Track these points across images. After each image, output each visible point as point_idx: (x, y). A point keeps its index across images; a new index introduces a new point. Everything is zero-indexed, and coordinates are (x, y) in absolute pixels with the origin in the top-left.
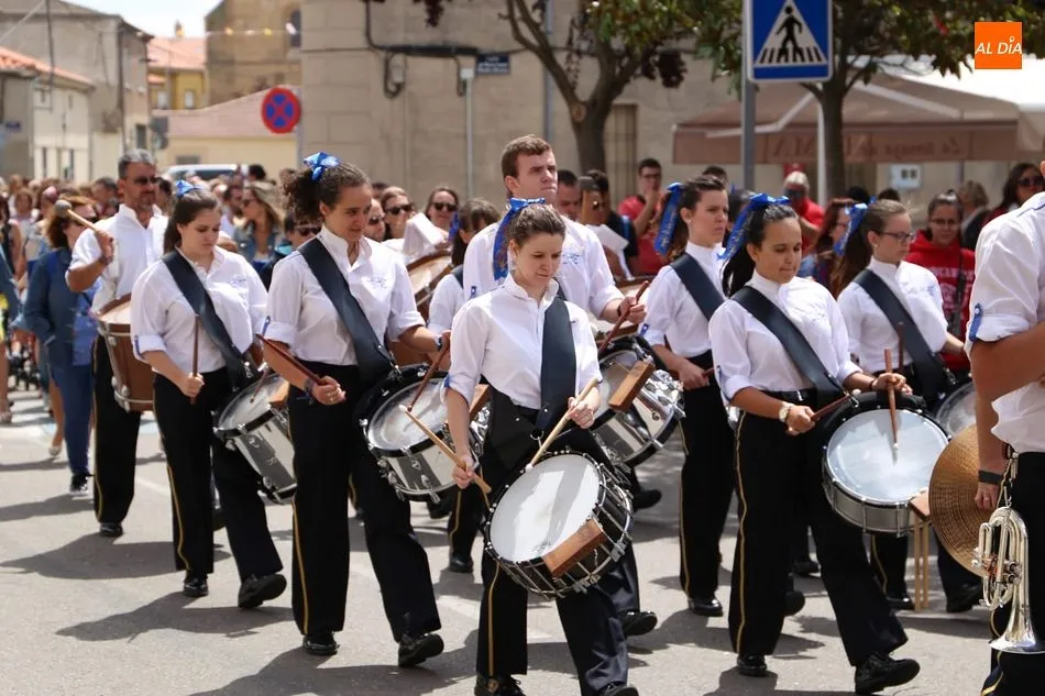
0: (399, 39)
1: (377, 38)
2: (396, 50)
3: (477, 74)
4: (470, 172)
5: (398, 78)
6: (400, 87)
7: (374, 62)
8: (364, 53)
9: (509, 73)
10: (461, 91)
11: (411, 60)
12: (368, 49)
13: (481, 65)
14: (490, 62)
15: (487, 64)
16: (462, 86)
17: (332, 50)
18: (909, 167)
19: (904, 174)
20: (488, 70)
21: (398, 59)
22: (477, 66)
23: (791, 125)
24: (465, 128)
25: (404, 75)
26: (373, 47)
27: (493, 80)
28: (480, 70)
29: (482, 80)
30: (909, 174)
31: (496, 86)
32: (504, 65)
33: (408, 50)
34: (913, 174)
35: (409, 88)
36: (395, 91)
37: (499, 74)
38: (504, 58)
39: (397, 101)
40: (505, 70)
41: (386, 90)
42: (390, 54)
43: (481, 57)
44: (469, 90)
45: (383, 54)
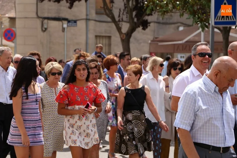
0: (46, 15)
1: (40, 14)
2: (45, 18)
3: (68, 26)
4: (65, 54)
5: (45, 26)
6: (46, 29)
7: (39, 22)
8: (36, 19)
9: (76, 26)
10: (63, 31)
11: (49, 21)
12: (37, 18)
13: (69, 23)
14: (71, 23)
15: (70, 23)
16: (63, 29)
17: (26, 18)
18: (182, 55)
19: (181, 57)
20: (71, 25)
21: (46, 21)
22: (68, 24)
23: (186, 42)
24: (64, 41)
25: (47, 26)
26: (38, 17)
27: (72, 28)
28: (69, 25)
29: (69, 28)
30: (182, 57)
31: (73, 29)
32: (75, 24)
33: (48, 19)
34: (183, 57)
35: (48, 29)
36: (44, 30)
37: (74, 26)
38: (75, 22)
39: (45, 33)
40: (76, 25)
41: (42, 30)
42: (43, 19)
43: (69, 21)
44: (65, 30)
45: (41, 19)
